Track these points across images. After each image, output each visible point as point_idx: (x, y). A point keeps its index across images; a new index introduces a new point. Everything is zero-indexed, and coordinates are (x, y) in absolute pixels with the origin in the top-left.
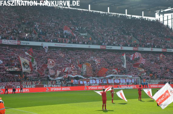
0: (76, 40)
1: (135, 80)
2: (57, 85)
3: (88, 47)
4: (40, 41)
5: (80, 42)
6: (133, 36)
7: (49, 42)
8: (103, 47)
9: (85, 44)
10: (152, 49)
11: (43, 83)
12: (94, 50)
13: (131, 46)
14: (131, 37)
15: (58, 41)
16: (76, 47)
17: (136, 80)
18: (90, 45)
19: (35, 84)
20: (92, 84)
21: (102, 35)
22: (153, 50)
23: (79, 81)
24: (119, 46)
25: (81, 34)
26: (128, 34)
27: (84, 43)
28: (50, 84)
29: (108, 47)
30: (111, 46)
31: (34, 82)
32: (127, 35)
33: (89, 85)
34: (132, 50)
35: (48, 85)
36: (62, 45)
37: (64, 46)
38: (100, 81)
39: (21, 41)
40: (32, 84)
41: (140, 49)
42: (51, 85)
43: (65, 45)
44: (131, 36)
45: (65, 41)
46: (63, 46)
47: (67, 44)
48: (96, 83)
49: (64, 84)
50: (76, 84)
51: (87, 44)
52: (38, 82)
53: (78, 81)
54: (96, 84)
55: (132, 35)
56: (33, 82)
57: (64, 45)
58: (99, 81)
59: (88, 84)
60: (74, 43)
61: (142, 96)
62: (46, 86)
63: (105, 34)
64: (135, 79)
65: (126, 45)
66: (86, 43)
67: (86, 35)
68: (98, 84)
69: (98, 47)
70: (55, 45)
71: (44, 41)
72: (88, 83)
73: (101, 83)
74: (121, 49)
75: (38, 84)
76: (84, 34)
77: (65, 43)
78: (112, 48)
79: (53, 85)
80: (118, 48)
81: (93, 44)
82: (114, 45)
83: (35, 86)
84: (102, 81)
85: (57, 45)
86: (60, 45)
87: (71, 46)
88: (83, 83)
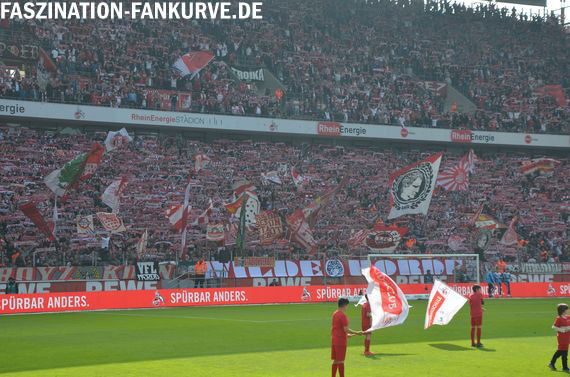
0: (220, 97)
1: (457, 264)
2: (140, 284)
3: (268, 129)
4: (69, 100)
5: (235, 109)
6: (455, 83)
7: (106, 104)
8: (331, 130)
9: (257, 116)
10: (528, 140)
11: (83, 275)
12: (291, 140)
13: (442, 125)
14: (445, 89)
15: (144, 104)
16: (218, 127)
17: (460, 262)
18: (276, 121)
19: (50, 278)
20: (283, 280)
21: (325, 77)
22: (533, 143)
23: (231, 265)
24: (393, 122)
25: (241, 75)
26: (433, 76)
27: (250, 112)
28: (110, 277)
29: (349, 130)
30: (364, 126)
31: (47, 270)
32: (427, 80)
33: (270, 281)
34: (449, 140)
35: (103, 283)
36: (161, 119)
37: (171, 124)
38: (317, 269)
40: (37, 277)
41: (479, 136)
42: (116, 284)
43: (173, 120)
44: (443, 85)
45: (174, 101)
46: (164, 123)
47: (182, 114)
48: (300, 275)
49: (171, 277)
50: (218, 280)
51: (264, 114)
52: (63, 271)
53: (227, 265)
54: (297, 279)
55: (449, 80)
56: (42, 270)
57: (168, 120)
58: (314, 265)
59: (266, 278)
60: (213, 109)
61: (483, 327)
62: (94, 288)
63: (338, 77)
64: (457, 258)
65: (422, 121)
66: (259, 111)
67: (261, 77)
68: (310, 279)
69: (309, 127)
70: (133, 116)
71: (88, 100)
72: (269, 274)
73: (320, 274)
74: (401, 137)
75: (62, 279)
76: (253, 75)
77: (173, 109)
78: (364, 131)
79: (122, 283)
80: (392, 133)
81: (289, 114)
82: (374, 121)
83: (48, 286)
84: (322, 268)
85: (142, 118)
86: (152, 118)
87: (197, 121)
88: (245, 276)
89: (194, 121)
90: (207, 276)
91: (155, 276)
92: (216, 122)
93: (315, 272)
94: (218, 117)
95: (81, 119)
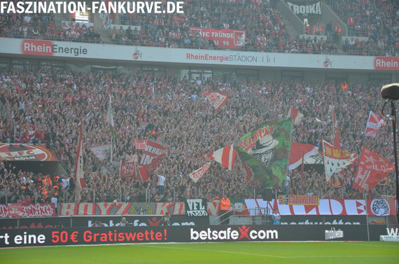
3: (321, 66)
8: (389, 65)
16: (271, 64)
18: (330, 56)
19: (108, 212)
23: (276, 202)
25: (297, 9)
28: (161, 213)
31: (106, 206)
36: (214, 58)
37: (225, 63)
38: (361, 208)
39: (55, 43)
40: (96, 212)
43: (227, 59)
46: (217, 62)
47: (236, 53)
48: (344, 214)
50: (263, 216)
52: (120, 206)
53: (272, 203)
56: (101, 205)
57: (222, 59)
58: (358, 205)
67: (318, 11)
69: (365, 62)
70: (188, 56)
72: (313, 212)
73: (364, 213)
75: (118, 213)
76: (310, 9)
85: (196, 57)
86: (206, 57)
87: (250, 59)
88: (290, 214)
89: (247, 59)
90: (252, 213)
91: (203, 212)
92: (268, 60)
93: (360, 211)
94: (271, 55)
95: (139, 59)
